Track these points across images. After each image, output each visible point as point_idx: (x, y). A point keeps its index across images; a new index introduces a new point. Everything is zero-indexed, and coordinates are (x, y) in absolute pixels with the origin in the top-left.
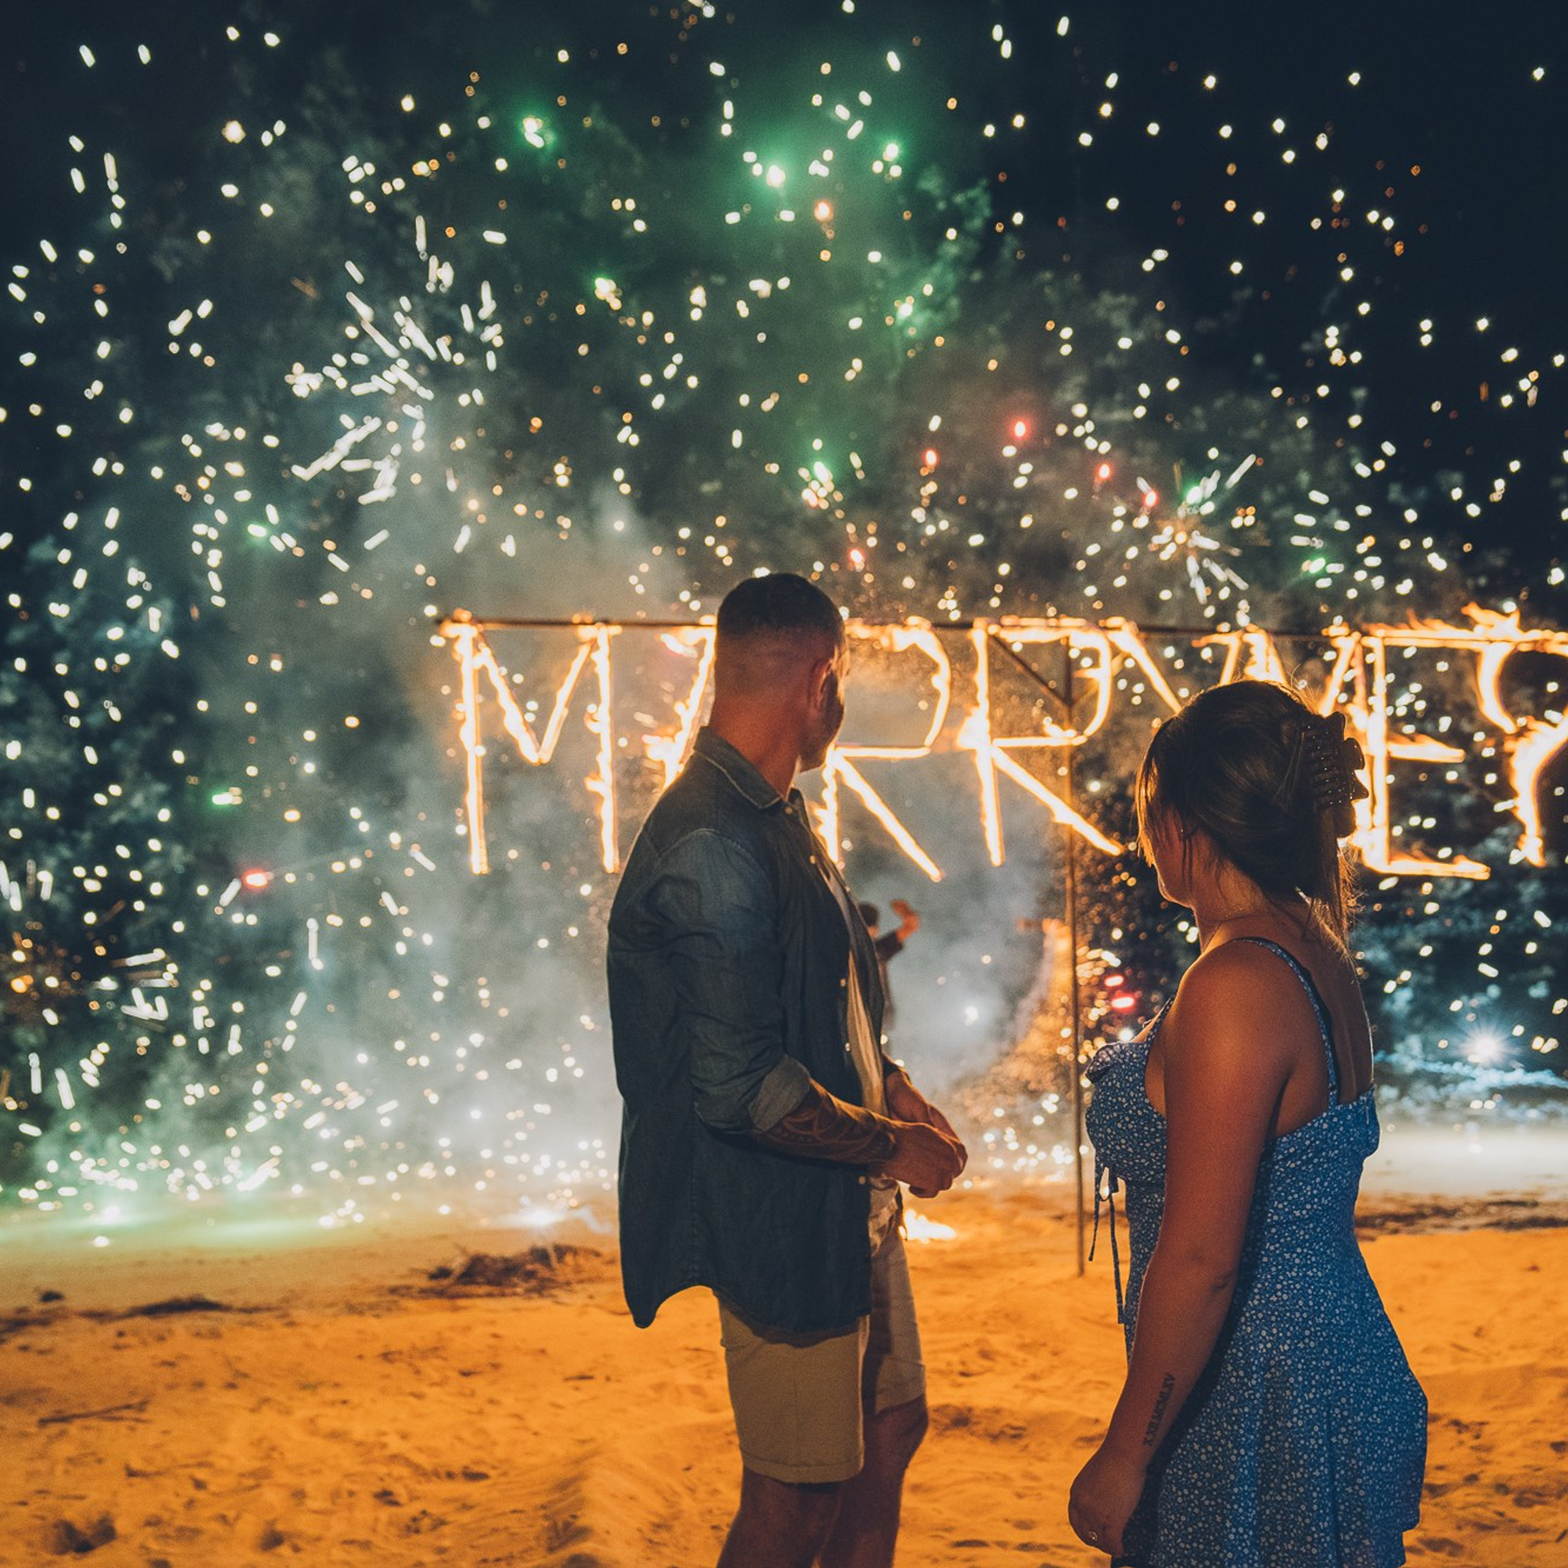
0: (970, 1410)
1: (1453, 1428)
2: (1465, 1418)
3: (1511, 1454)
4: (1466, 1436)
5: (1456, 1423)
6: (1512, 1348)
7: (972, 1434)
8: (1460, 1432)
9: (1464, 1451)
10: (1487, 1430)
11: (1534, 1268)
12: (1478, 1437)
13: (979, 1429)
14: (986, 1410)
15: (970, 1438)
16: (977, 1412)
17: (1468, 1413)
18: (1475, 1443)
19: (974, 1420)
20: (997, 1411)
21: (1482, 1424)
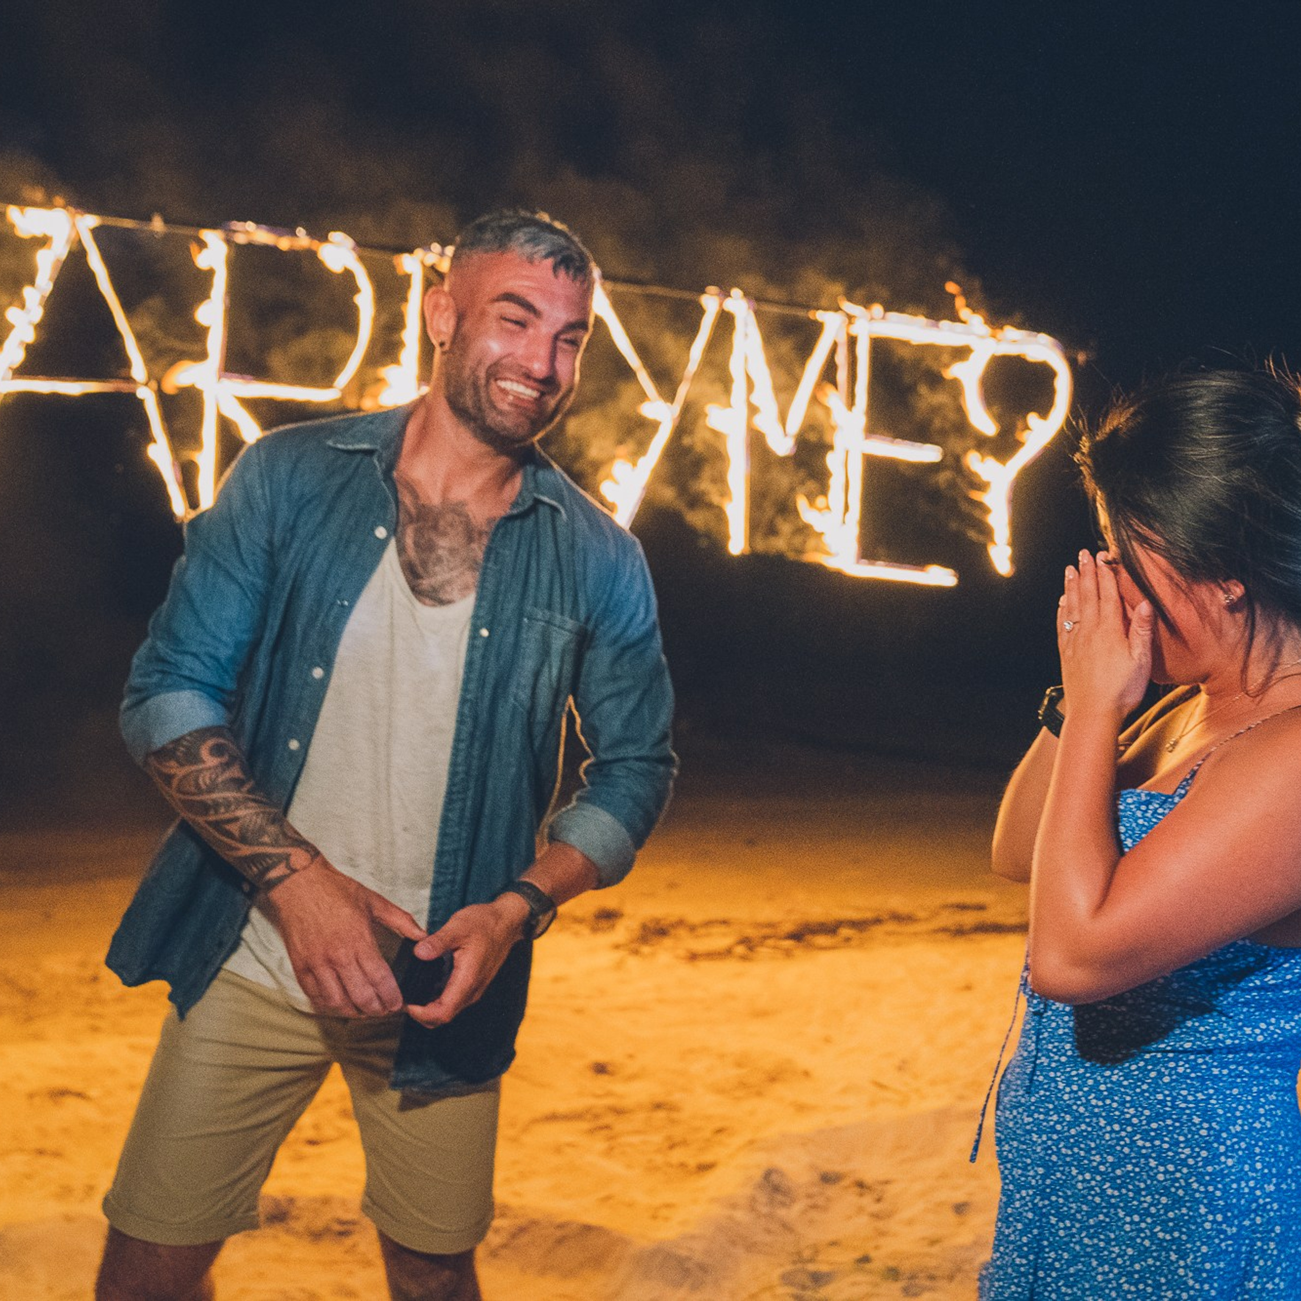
0: (291, 1201)
1: (857, 1190)
2: (869, 1177)
3: (910, 1222)
4: (867, 1201)
5: (861, 1185)
6: (933, 1083)
7: (288, 1231)
8: (861, 1195)
9: (864, 1219)
10: (892, 1190)
11: (968, 988)
12: (879, 1200)
13: (299, 1226)
14: (315, 1200)
15: (285, 1238)
16: (300, 1204)
17: (871, 1170)
18: (876, 1208)
19: (295, 1213)
20: (326, 1201)
21: (887, 1182)
